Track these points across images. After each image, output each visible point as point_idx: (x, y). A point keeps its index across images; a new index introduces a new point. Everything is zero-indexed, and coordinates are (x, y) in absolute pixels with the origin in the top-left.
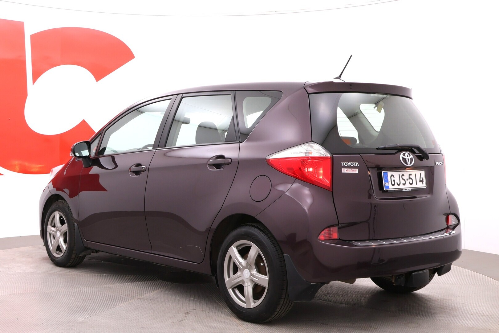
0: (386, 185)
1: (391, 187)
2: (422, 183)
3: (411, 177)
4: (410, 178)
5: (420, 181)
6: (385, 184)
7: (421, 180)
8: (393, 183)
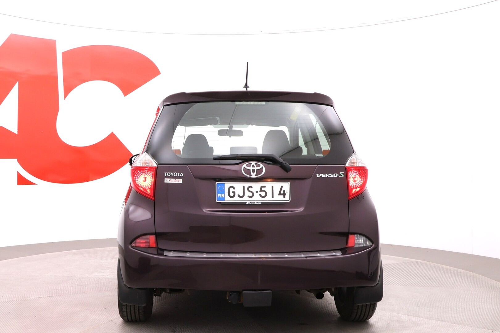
0: (220, 197)
1: (227, 199)
2: (283, 196)
3: (263, 189)
4: (261, 191)
5: (280, 194)
6: (218, 196)
7: (282, 192)
8: (232, 195)
